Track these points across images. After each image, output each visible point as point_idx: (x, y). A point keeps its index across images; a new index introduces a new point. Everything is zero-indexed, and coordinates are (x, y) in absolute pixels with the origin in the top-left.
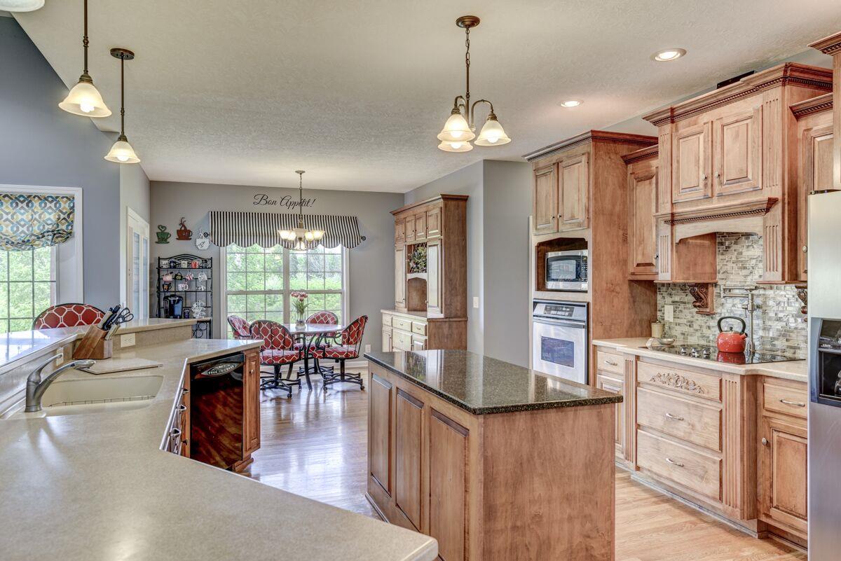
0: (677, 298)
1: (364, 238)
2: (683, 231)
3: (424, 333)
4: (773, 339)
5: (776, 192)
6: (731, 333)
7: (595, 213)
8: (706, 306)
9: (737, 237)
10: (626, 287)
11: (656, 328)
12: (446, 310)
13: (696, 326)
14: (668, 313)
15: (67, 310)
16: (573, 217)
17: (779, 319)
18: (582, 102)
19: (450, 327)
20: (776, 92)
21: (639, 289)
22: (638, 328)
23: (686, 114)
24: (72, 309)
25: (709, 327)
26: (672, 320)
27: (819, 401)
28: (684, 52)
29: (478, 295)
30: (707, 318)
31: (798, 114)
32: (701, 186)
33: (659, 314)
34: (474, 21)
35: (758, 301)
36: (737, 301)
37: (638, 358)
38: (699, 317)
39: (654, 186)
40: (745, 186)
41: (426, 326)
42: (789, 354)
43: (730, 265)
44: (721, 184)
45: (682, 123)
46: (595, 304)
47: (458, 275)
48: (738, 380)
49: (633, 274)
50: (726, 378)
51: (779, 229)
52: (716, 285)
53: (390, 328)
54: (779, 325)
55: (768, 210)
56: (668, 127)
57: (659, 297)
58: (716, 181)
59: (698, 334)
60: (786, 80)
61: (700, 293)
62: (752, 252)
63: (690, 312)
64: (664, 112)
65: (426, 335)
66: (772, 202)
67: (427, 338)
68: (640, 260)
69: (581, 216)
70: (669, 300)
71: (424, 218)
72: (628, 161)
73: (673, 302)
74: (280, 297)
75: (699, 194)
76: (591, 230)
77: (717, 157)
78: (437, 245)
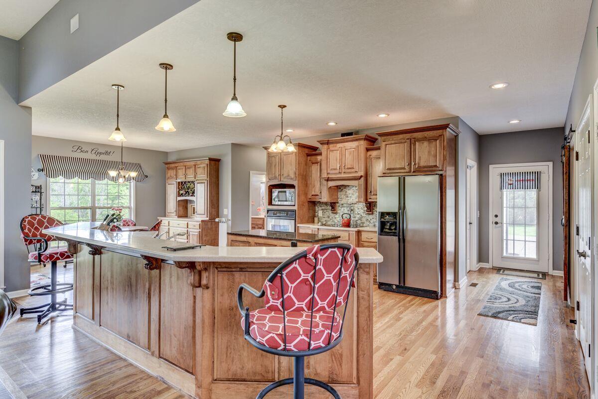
0: (323, 208)
1: (147, 176)
2: (331, 184)
3: (198, 228)
4: (357, 220)
5: (362, 173)
6: (346, 219)
7: (298, 175)
8: (335, 210)
9: (345, 186)
10: (307, 203)
11: (316, 219)
12: (210, 215)
13: (331, 218)
14: (320, 213)
15: (27, 220)
16: (288, 176)
17: (359, 214)
18: (294, 130)
19: (211, 224)
20: (362, 142)
21: (311, 205)
22: (310, 219)
23: (332, 143)
24: (30, 218)
25: (335, 218)
26: (321, 216)
27: (381, 235)
28: (336, 124)
29: (227, 208)
30: (334, 214)
31: (368, 150)
32: (338, 168)
33: (316, 214)
34: (285, 106)
35: (352, 208)
36: (345, 208)
37: (318, 229)
38: (332, 214)
39: (319, 166)
40: (353, 170)
41: (200, 224)
42: (361, 225)
43: (343, 196)
44: (345, 169)
45: (331, 146)
46: (298, 210)
47: (215, 198)
48: (354, 232)
49: (310, 199)
50: (351, 232)
51: (363, 185)
52: (338, 203)
53: (167, 228)
54: (358, 216)
55: (360, 179)
56: (326, 146)
57: (316, 207)
58: (343, 168)
59: (332, 220)
60: (365, 139)
61: (333, 206)
62: (350, 192)
63: (329, 212)
64: (325, 141)
65: (200, 229)
66: (361, 176)
67: (201, 230)
68: (313, 193)
69: (292, 176)
70: (320, 208)
71: (194, 168)
72: (308, 155)
73: (322, 209)
74: (89, 211)
75: (337, 171)
76: (297, 181)
77: (343, 159)
78: (204, 183)
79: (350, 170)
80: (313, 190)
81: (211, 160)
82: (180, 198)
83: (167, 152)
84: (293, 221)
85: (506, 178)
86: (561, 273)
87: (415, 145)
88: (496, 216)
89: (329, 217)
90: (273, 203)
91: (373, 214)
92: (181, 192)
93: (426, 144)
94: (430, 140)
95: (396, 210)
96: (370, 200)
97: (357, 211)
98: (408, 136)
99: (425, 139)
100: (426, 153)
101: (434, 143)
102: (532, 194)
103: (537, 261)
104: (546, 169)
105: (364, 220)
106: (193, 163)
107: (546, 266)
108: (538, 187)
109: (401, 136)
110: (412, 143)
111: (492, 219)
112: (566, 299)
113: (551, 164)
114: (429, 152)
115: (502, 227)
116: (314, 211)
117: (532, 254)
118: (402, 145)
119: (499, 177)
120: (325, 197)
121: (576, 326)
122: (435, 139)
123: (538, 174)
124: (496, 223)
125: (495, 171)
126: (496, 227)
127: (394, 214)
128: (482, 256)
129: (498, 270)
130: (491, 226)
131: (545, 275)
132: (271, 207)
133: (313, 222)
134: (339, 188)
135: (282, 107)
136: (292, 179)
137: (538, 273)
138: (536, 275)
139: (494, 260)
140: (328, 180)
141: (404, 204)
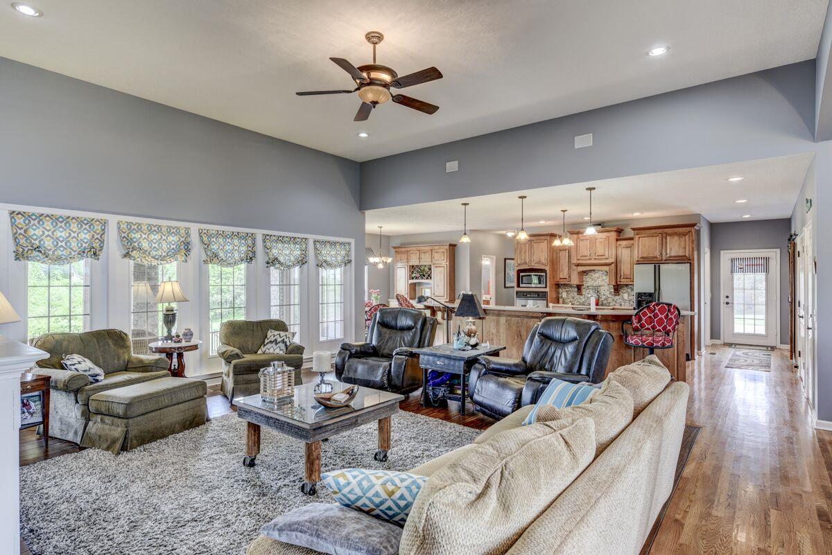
79: (600, 257)
80: (561, 274)
81: (450, 245)
82: (411, 281)
83: (389, 236)
84: (545, 301)
85: (737, 263)
86: (788, 347)
87: (666, 238)
88: (727, 297)
89: (573, 298)
90: (521, 285)
91: (619, 295)
92: (414, 275)
93: (676, 238)
94: (679, 235)
95: (652, 291)
96: (619, 283)
97: (602, 292)
98: (660, 231)
99: (675, 234)
100: (677, 245)
101: (684, 238)
102: (761, 276)
103: (765, 336)
104: (774, 255)
105: (610, 300)
106: (430, 248)
107: (775, 340)
108: (767, 271)
109: (653, 231)
110: (664, 237)
111: (723, 300)
112: (792, 359)
113: (778, 251)
114: (679, 245)
115: (733, 307)
116: (558, 293)
117: (761, 330)
118: (654, 238)
119: (730, 261)
120: (575, 280)
121: (799, 370)
122: (685, 234)
123: (767, 259)
124: (727, 303)
125: (726, 256)
126: (727, 307)
127: (650, 295)
128: (715, 334)
129: (730, 345)
130: (723, 306)
131: (773, 348)
132: (519, 289)
133: (558, 302)
134: (585, 273)
135: (564, 211)
136: (543, 264)
137: (767, 347)
138: (765, 349)
139: (725, 337)
140: (578, 265)
141: (659, 286)
